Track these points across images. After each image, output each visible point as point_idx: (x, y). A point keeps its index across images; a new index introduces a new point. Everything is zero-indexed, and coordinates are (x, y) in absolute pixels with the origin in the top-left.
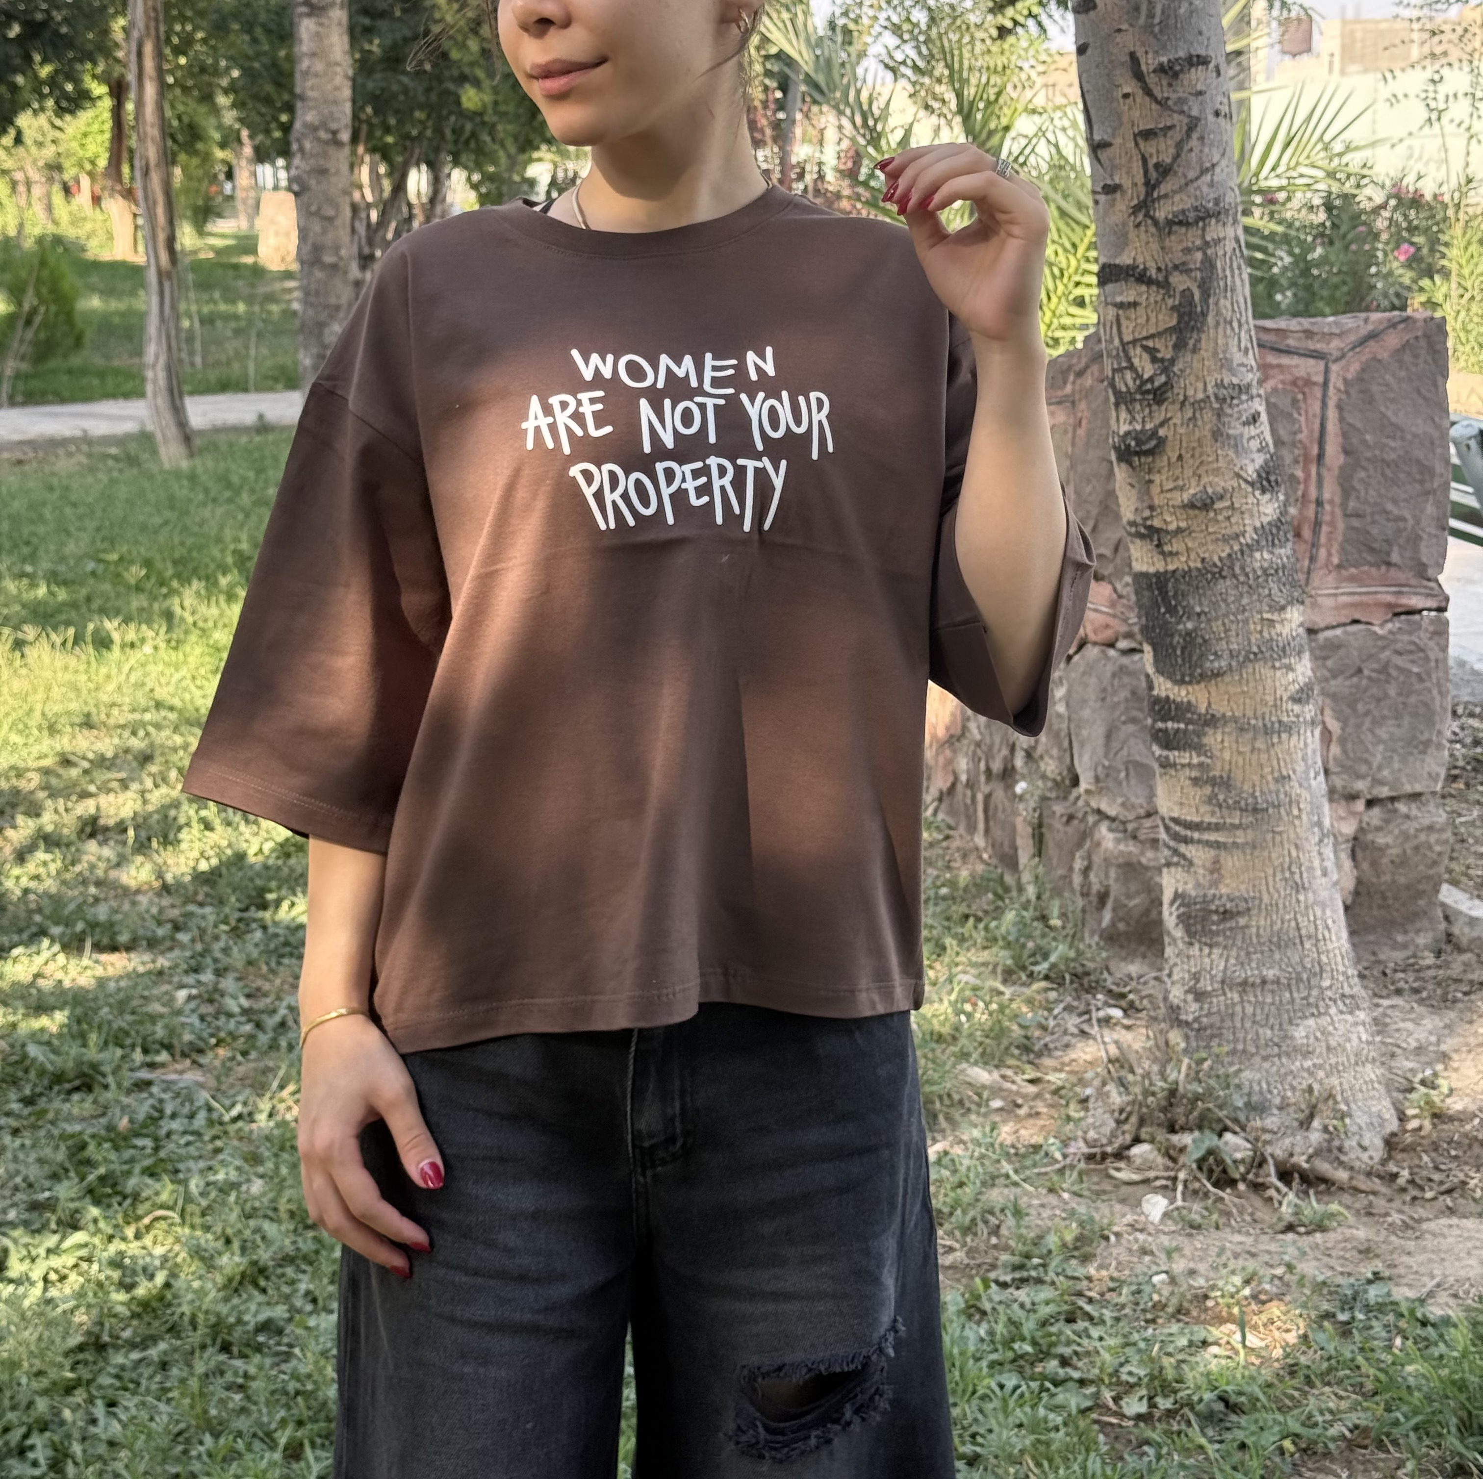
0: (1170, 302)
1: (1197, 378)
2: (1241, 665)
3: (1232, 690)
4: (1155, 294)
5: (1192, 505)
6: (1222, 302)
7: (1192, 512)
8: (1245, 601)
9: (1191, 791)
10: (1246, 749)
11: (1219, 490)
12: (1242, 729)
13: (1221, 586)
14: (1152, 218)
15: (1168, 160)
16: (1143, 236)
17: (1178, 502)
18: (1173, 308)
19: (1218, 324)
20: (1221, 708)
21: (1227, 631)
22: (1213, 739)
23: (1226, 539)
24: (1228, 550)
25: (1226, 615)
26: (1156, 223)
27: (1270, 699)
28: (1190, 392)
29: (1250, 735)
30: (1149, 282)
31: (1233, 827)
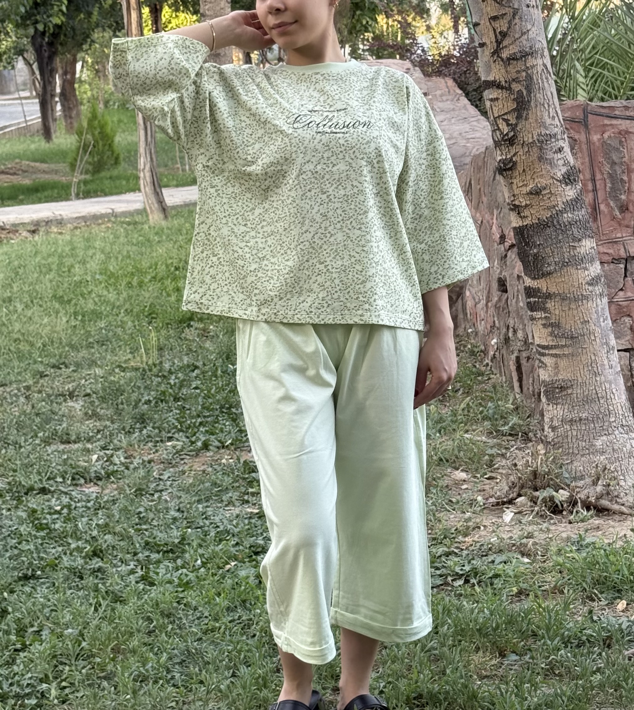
0: (512, 97)
1: (529, 133)
2: (561, 268)
3: (557, 280)
4: (505, 94)
5: (531, 193)
6: (538, 95)
7: (531, 196)
8: (560, 237)
9: (543, 330)
10: (567, 309)
11: (544, 185)
12: (563, 299)
13: (548, 231)
14: (501, 58)
15: (505, 30)
16: (497, 66)
17: (524, 192)
18: (514, 100)
19: (536, 106)
20: (553, 289)
21: (553, 252)
22: (550, 305)
23: (548, 208)
24: (550, 214)
25: (551, 245)
26: (502, 60)
27: (576, 284)
28: (526, 139)
29: (568, 302)
30: (502, 88)
31: (563, 346)
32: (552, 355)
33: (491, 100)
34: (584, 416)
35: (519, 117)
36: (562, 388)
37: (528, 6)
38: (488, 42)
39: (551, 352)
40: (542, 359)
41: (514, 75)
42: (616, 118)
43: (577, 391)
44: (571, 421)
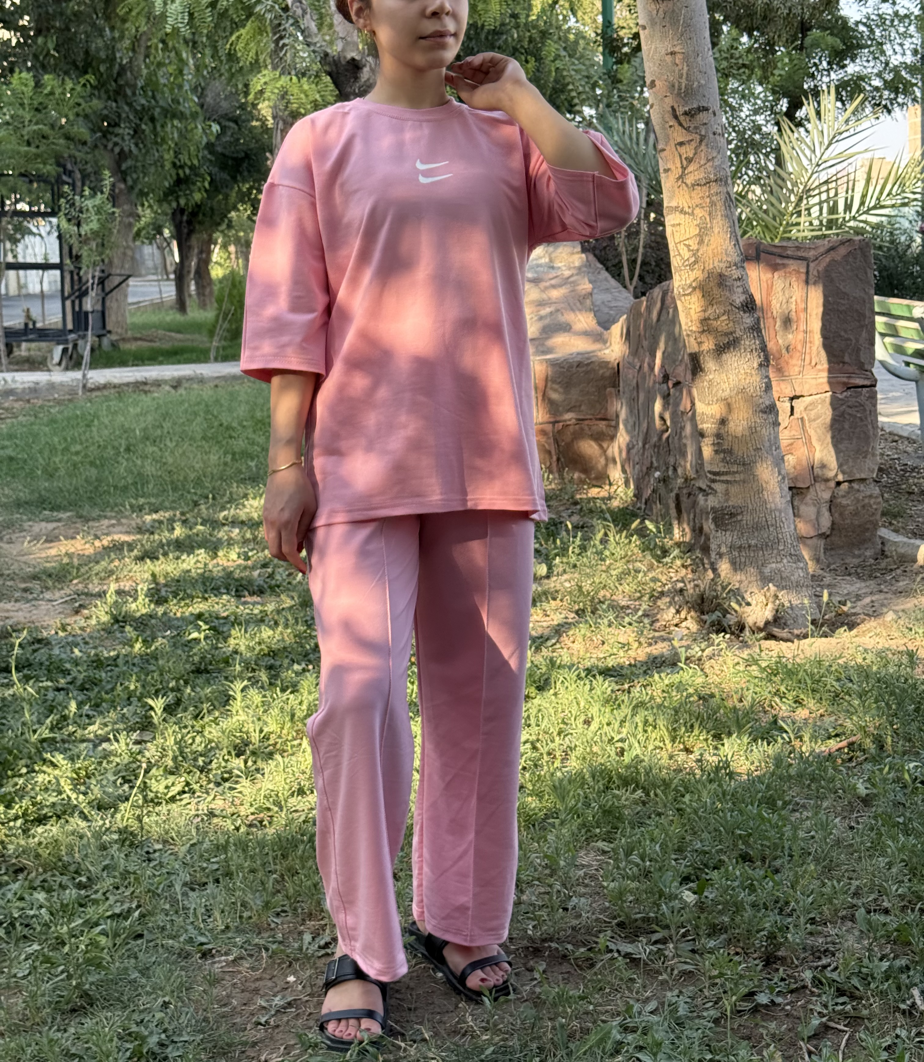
0: (695, 222)
1: (710, 258)
4: (688, 219)
9: (715, 456)
11: (722, 311)
13: (725, 357)
14: (685, 183)
15: (691, 156)
16: (681, 192)
18: (696, 225)
21: (728, 378)
24: (727, 340)
25: (727, 371)
26: (687, 185)
30: (685, 213)
31: (734, 473)
32: (723, 481)
33: (673, 225)
34: (753, 542)
35: (701, 242)
36: (732, 515)
37: (714, 134)
38: (673, 168)
39: (723, 478)
40: (713, 485)
41: (698, 201)
42: (788, 257)
43: (746, 519)
44: (740, 547)
